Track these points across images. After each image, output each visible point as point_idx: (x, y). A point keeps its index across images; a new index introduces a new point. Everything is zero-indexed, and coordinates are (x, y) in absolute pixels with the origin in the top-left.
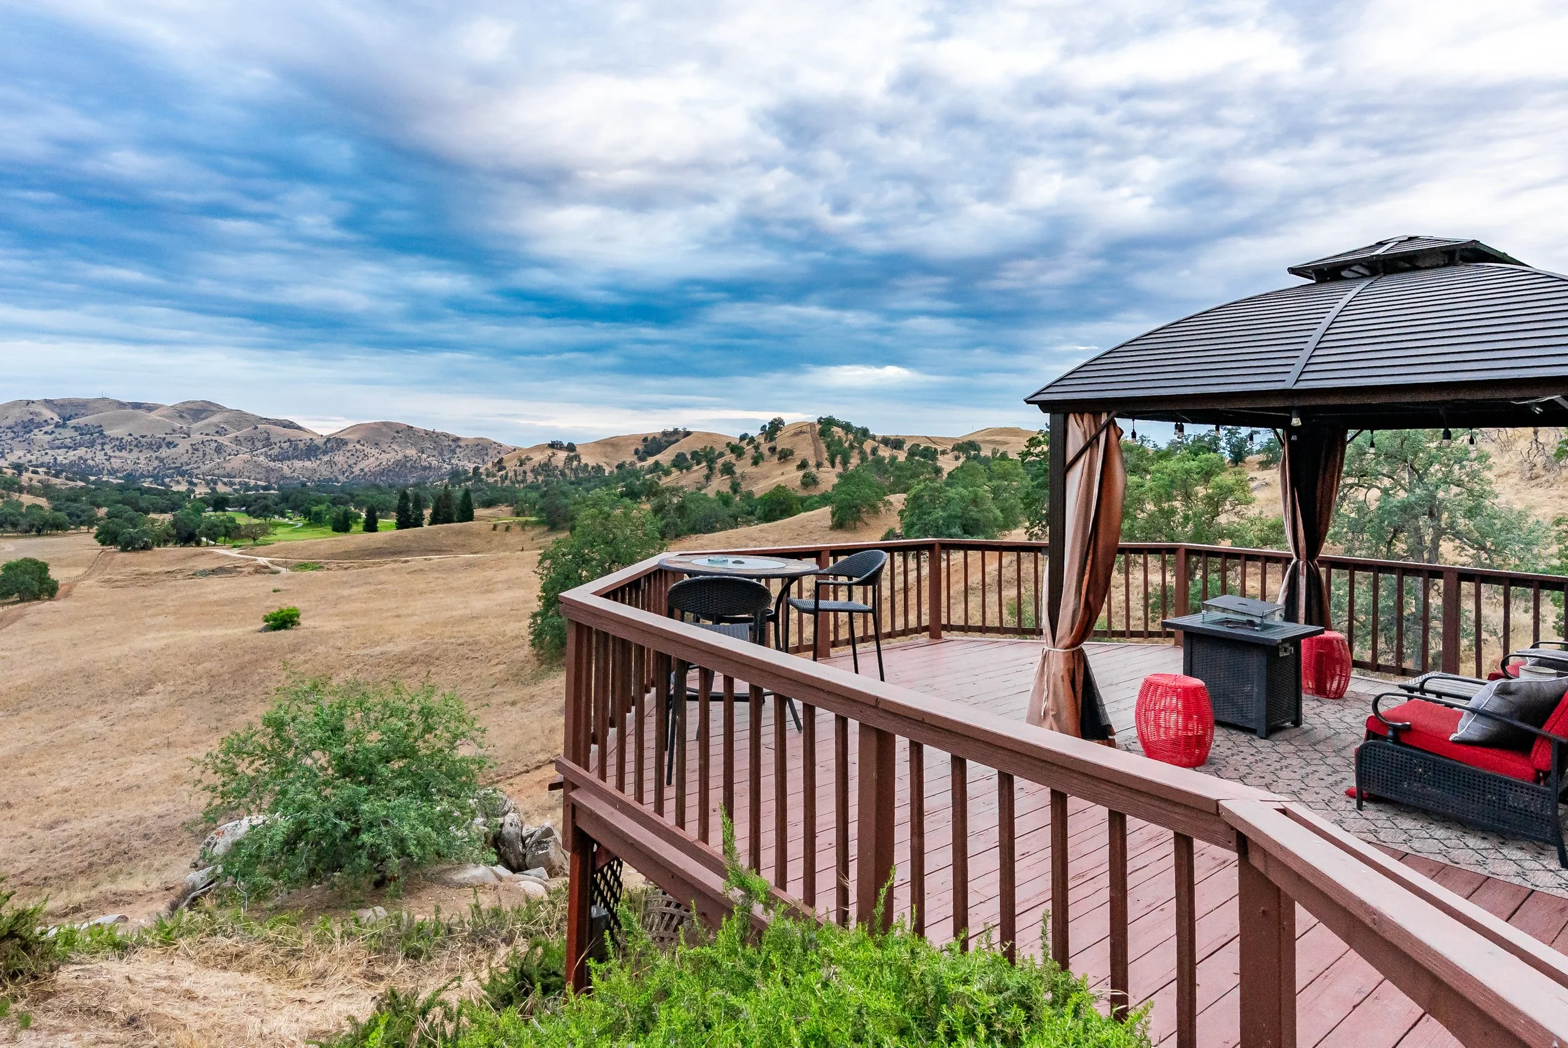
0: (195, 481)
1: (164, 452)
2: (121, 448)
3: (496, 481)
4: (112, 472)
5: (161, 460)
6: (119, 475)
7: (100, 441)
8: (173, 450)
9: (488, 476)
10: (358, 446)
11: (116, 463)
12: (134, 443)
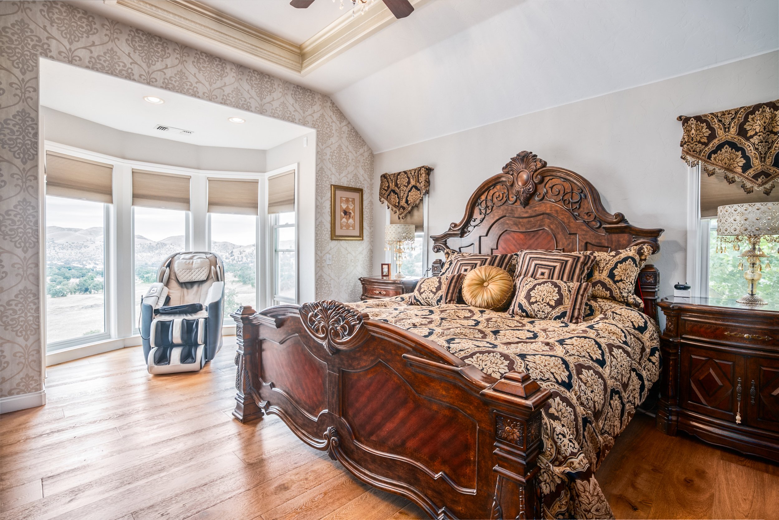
0: (97, 262)
1: (83, 250)
2: (63, 249)
3: (229, 261)
4: (59, 259)
5: (82, 254)
6: (62, 260)
7: (53, 245)
8: (87, 249)
9: (226, 259)
10: (171, 246)
11: (61, 255)
12: (69, 246)
